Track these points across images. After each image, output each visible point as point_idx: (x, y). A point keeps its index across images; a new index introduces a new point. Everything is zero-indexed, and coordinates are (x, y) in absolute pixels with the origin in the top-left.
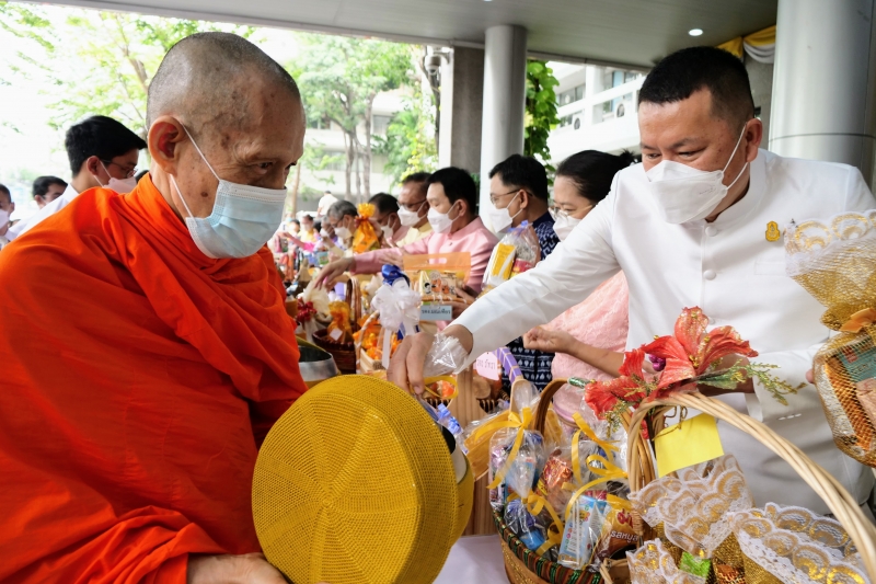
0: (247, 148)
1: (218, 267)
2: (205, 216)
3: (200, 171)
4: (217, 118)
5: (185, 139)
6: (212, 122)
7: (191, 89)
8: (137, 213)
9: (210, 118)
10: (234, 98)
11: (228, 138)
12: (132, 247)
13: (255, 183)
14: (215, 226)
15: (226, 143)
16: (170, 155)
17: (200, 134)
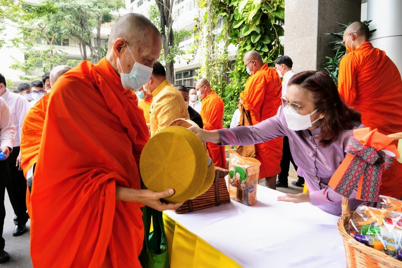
2: (128, 74)
3: (129, 58)
5: (126, 46)
6: (136, 42)
8: (101, 69)
10: (145, 36)
11: (140, 48)
15: (140, 50)
16: (119, 51)
17: (131, 45)
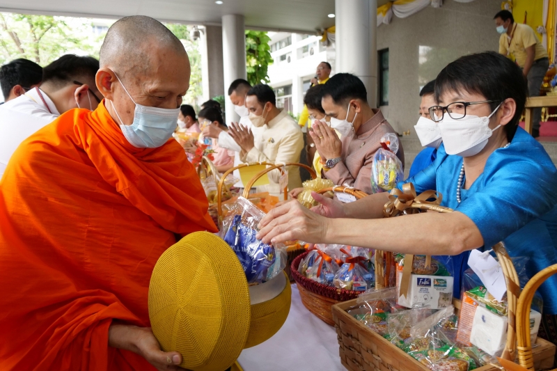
2: (130, 125)
10: (141, 57)
12: (88, 141)
16: (108, 88)
17: (124, 77)
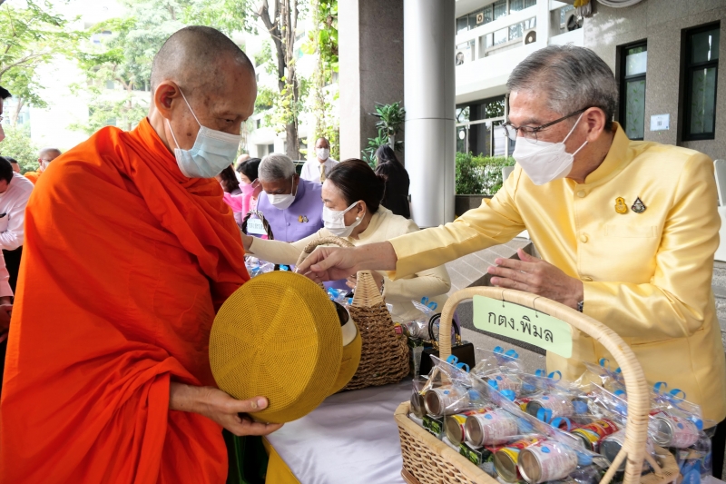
0: (220, 107)
1: (190, 183)
2: (187, 149)
3: (188, 119)
4: (203, 86)
5: (180, 96)
6: (200, 87)
7: (187, 64)
8: (138, 142)
9: (198, 85)
10: (216, 73)
11: (209, 99)
12: (134, 164)
13: (222, 130)
14: (194, 156)
15: (208, 103)
16: (168, 106)
